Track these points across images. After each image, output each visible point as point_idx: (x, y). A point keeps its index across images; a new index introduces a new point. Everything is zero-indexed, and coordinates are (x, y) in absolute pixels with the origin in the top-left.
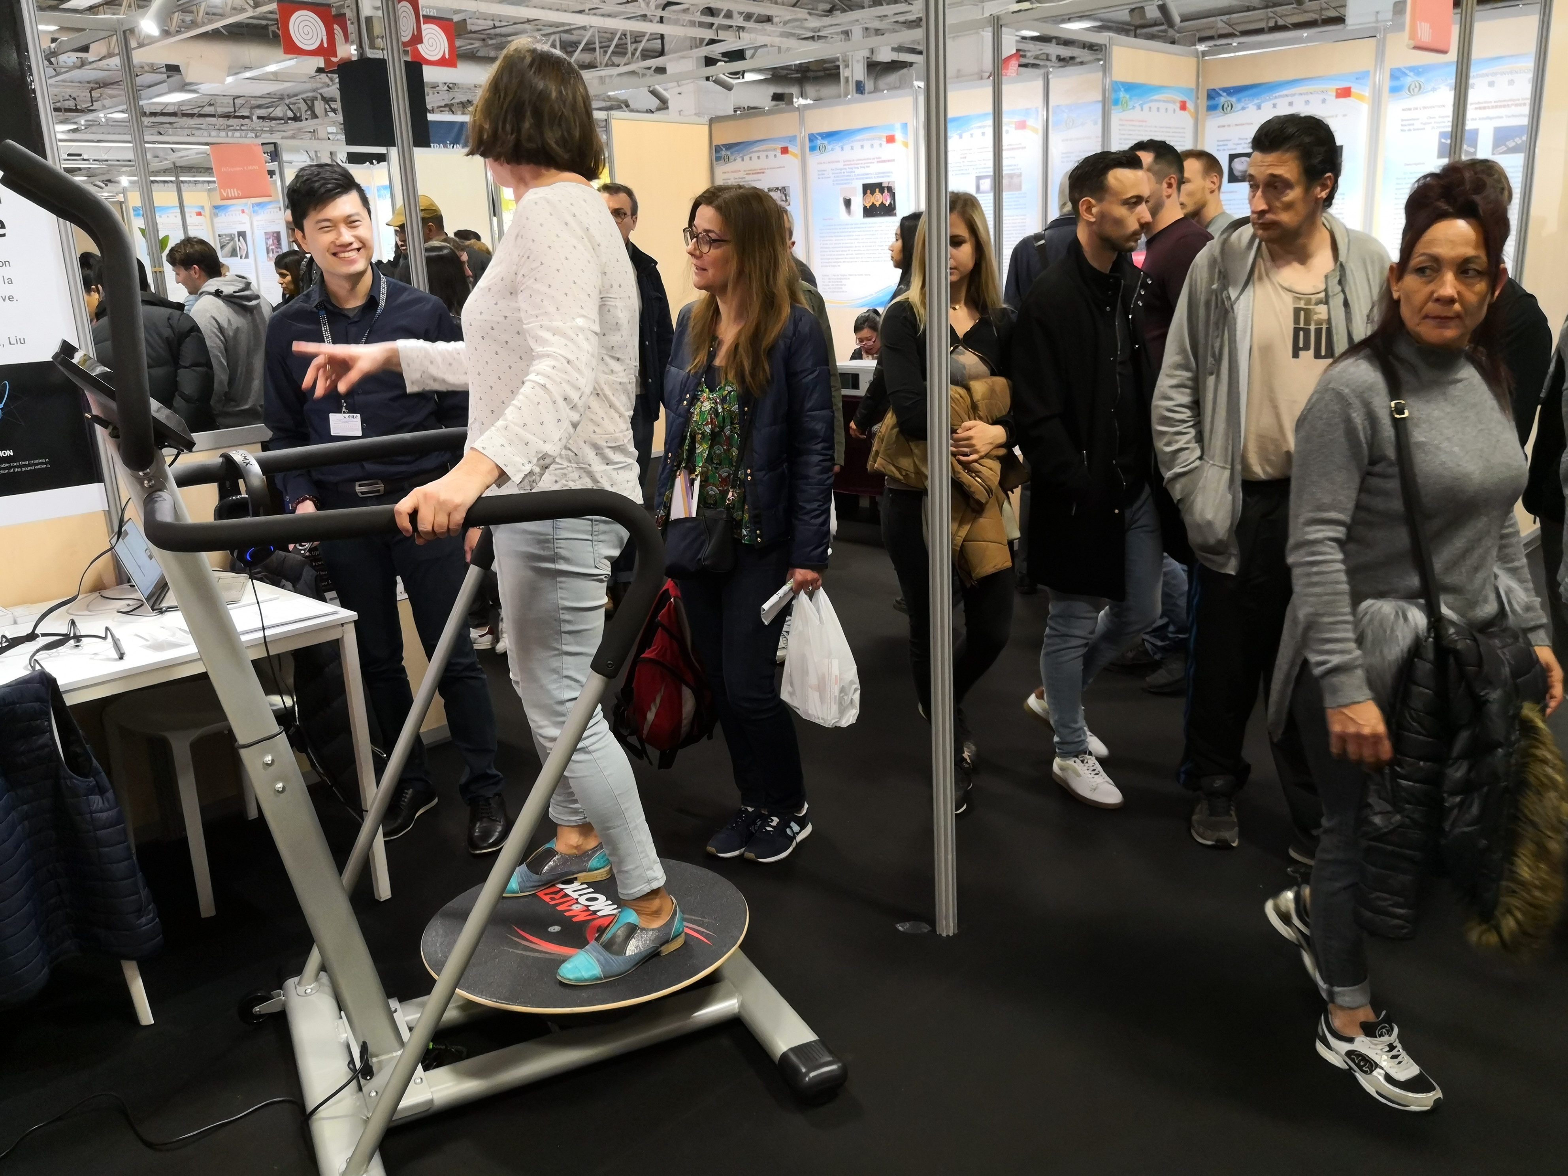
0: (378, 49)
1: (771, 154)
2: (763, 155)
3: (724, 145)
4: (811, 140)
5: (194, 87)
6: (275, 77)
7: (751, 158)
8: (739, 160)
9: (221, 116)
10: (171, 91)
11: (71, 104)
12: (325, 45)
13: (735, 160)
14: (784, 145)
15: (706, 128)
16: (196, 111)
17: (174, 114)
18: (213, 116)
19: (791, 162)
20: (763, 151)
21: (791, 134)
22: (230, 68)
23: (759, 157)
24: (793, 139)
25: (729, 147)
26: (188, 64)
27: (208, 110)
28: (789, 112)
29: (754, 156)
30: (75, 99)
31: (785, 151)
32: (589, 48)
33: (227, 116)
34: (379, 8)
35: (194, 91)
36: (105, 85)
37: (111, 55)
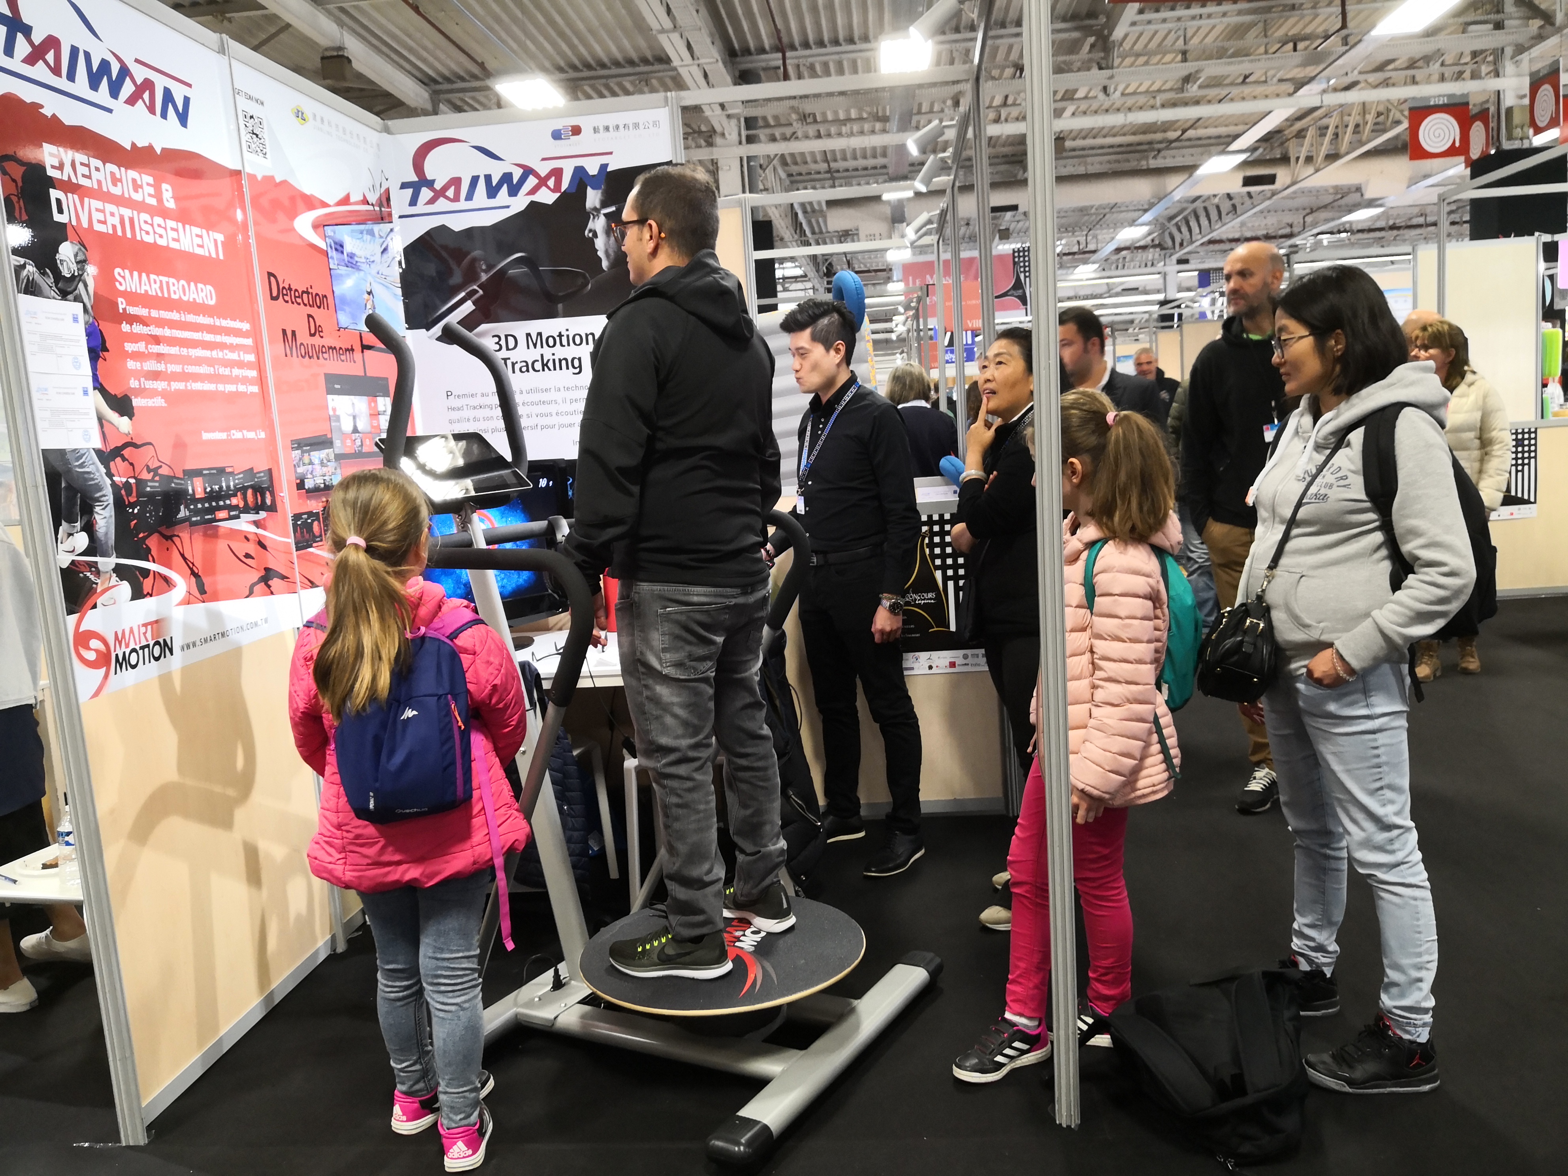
0: (1516, 139)
5: (1379, 202)
9: (1428, 225)
10: (1363, 208)
11: (1287, 231)
16: (1403, 224)
22: (1410, 179)
26: (1367, 182)
27: (1421, 220)
30: (1291, 226)
34: (1524, 96)
35: (1381, 206)
36: (1319, 208)
37: (1294, 183)
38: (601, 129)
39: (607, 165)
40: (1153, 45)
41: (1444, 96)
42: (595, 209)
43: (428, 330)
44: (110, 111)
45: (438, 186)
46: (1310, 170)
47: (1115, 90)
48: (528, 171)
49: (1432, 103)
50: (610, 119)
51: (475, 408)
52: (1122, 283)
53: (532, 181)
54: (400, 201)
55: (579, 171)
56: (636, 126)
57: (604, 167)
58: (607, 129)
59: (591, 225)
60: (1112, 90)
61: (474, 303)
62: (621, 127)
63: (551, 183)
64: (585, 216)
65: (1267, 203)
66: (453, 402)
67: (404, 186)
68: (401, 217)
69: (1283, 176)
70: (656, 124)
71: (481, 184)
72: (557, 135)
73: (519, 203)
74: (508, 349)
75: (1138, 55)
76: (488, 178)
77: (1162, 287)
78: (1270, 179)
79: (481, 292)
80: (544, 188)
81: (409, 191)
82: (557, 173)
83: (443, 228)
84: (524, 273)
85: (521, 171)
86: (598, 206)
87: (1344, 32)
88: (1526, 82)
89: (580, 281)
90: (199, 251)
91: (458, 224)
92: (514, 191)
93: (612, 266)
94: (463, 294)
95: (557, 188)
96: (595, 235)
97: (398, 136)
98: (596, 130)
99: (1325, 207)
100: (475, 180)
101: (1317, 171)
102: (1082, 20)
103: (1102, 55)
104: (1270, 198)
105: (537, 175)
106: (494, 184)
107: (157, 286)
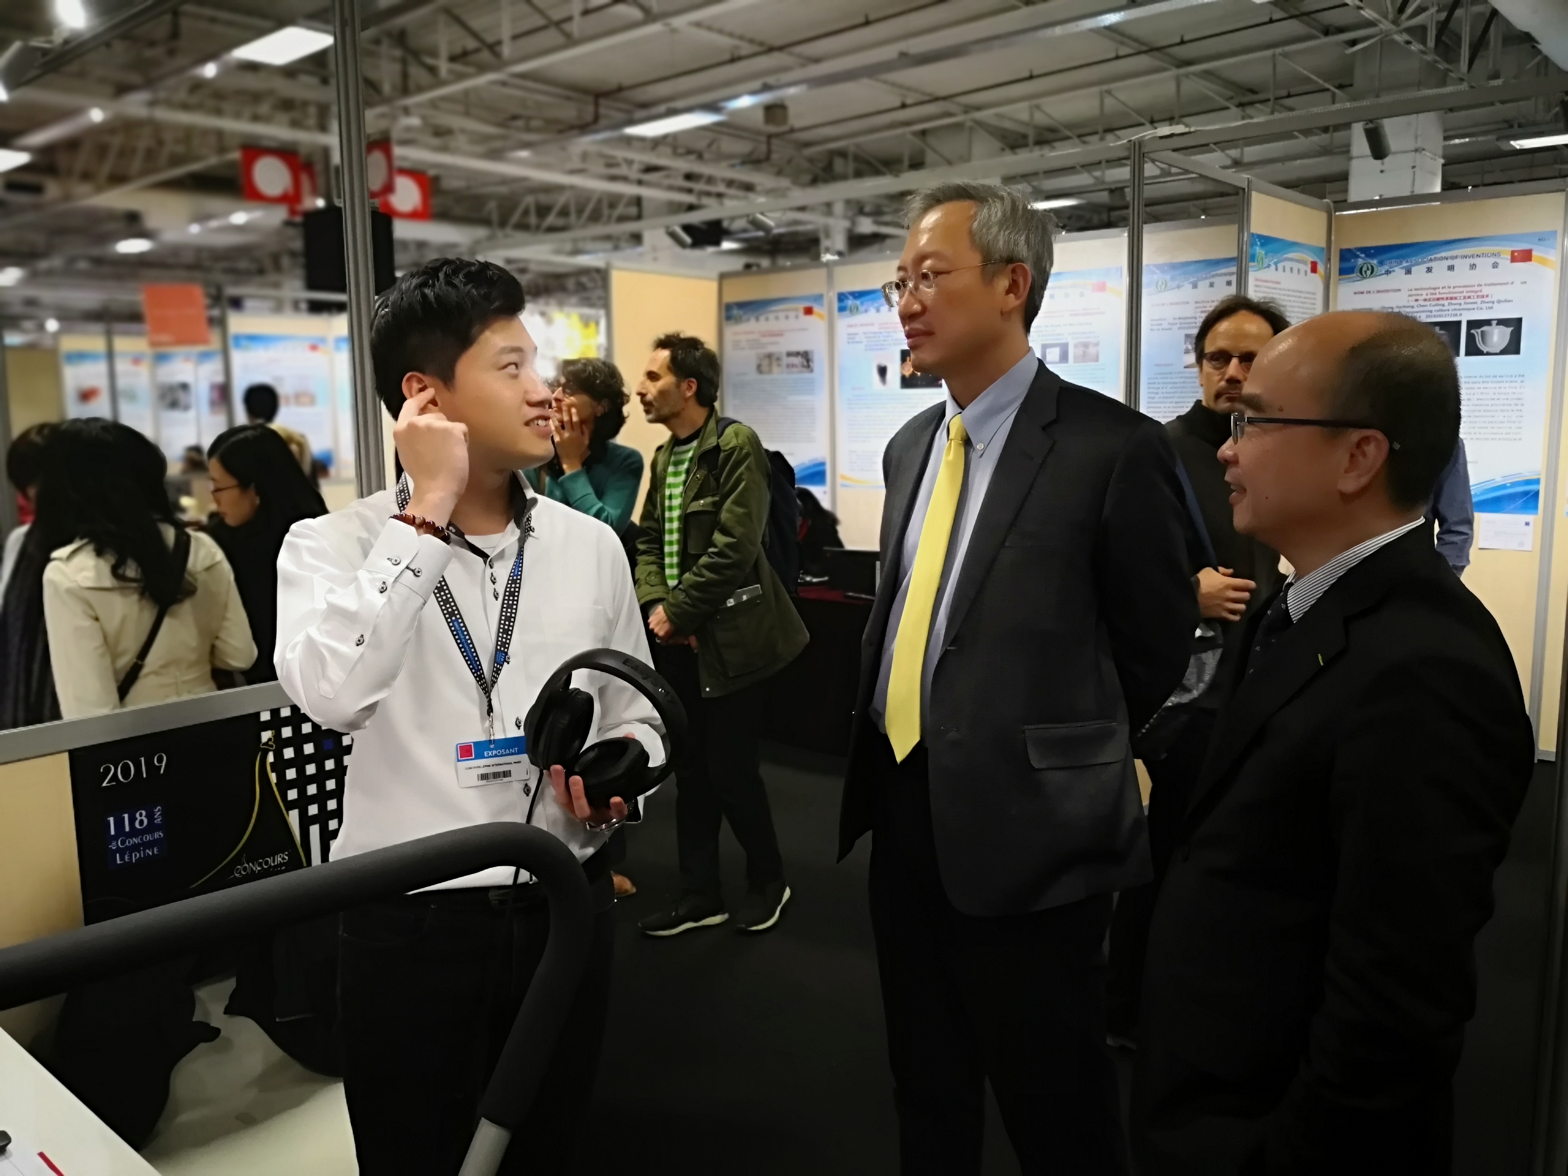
1: (792, 314)
2: (782, 315)
3: (736, 304)
4: (840, 300)
5: (154, 235)
7: (768, 319)
8: (753, 320)
10: (130, 237)
12: (290, 194)
13: (749, 320)
14: (807, 304)
15: (716, 284)
16: (158, 262)
18: (176, 267)
19: (816, 324)
20: (783, 311)
21: (816, 293)
23: (777, 318)
24: (819, 298)
25: (742, 305)
26: (149, 212)
28: (816, 267)
29: (770, 316)
31: (809, 311)
41: (274, 139)
49: (262, 144)
104: (33, 211)
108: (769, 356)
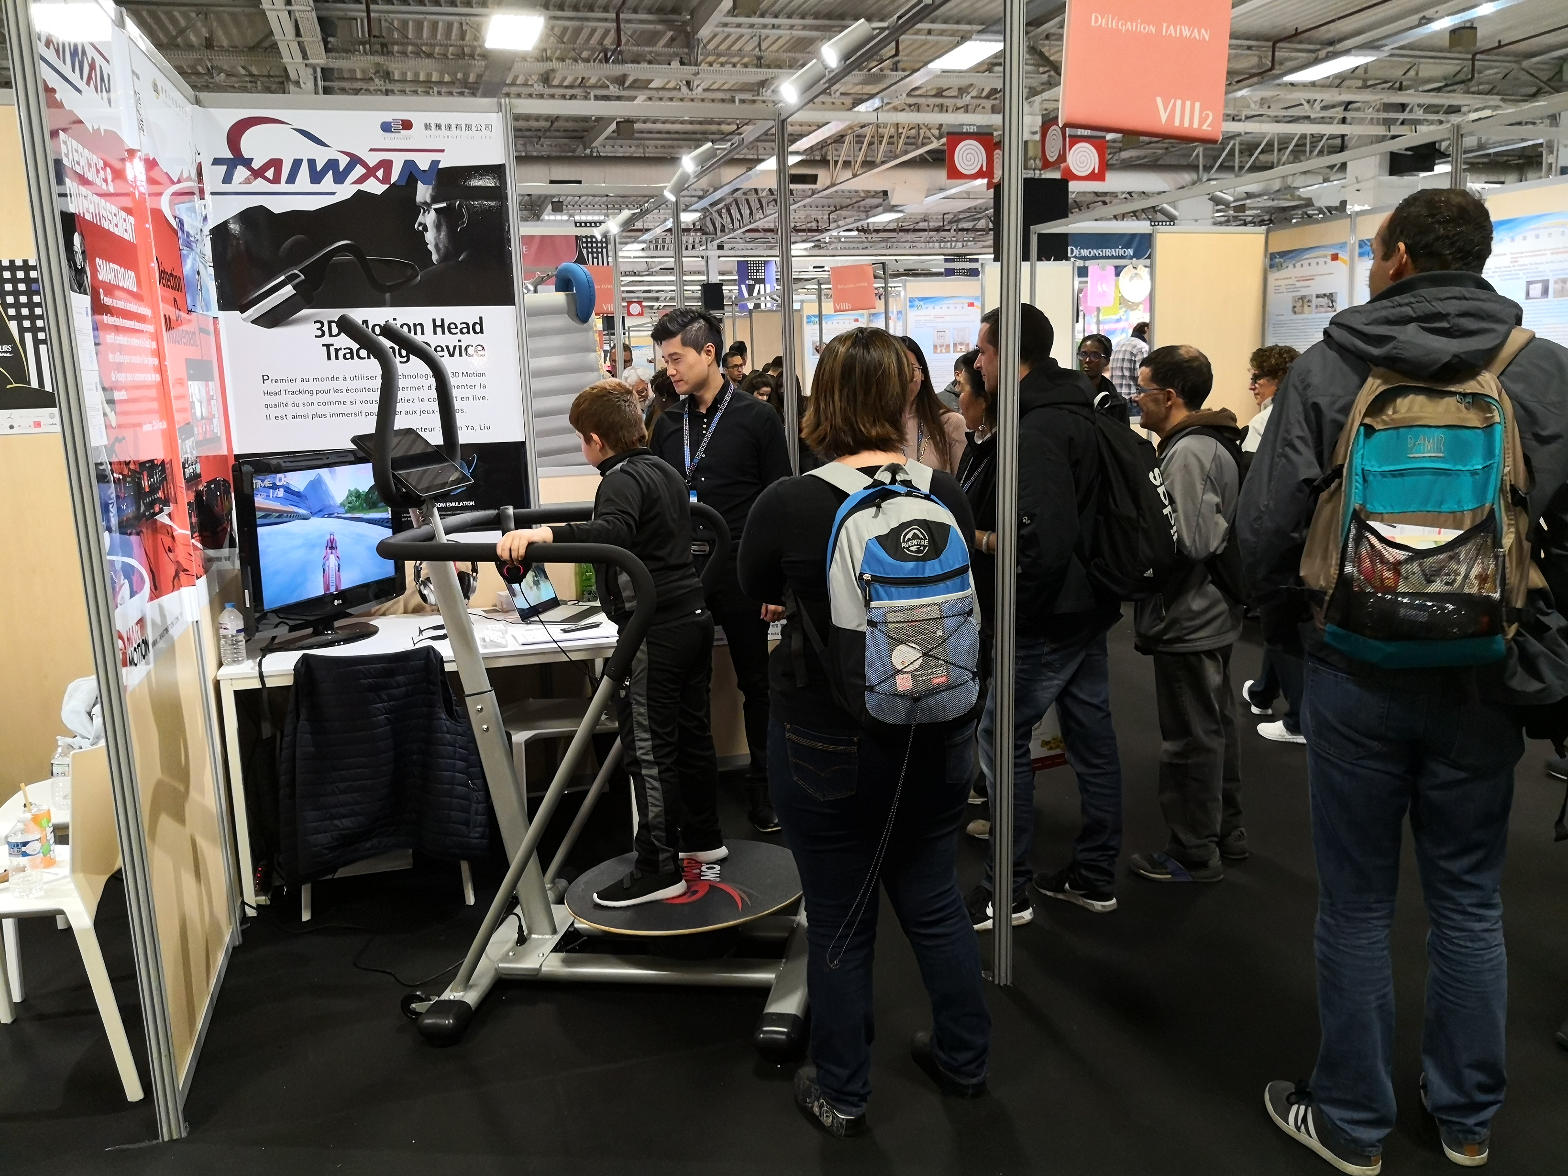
0: (1030, 169)
1: (1321, 261)
2: (1313, 262)
3: (1278, 253)
4: (1360, 246)
5: (900, 209)
6: (968, 195)
7: (1302, 265)
8: (1291, 266)
9: (931, 230)
10: (885, 211)
11: (814, 225)
12: (984, 169)
13: (1287, 267)
14: (1334, 252)
15: (1263, 237)
16: (911, 227)
17: (893, 230)
18: (924, 230)
19: (1340, 267)
20: (1315, 258)
21: (1343, 241)
22: (928, 190)
23: (1309, 264)
24: (1343, 245)
25: (1283, 254)
26: (894, 189)
27: (923, 225)
28: (1342, 218)
29: (1305, 263)
30: (817, 221)
31: (1335, 257)
32: (1269, 148)
33: (937, 230)
34: (1035, 133)
35: (901, 211)
36: (841, 208)
37: (833, 185)
38: (433, 126)
39: (439, 161)
40: (736, 47)
41: (974, 125)
42: (425, 203)
43: (242, 312)
44: (79, 91)
45: (256, 165)
46: (848, 174)
47: (698, 86)
48: (355, 160)
49: (964, 130)
50: (443, 118)
51: (293, 393)
52: (661, 263)
53: (359, 171)
54: (214, 176)
55: (409, 165)
56: (468, 127)
57: (435, 163)
58: (439, 127)
59: (421, 219)
60: (695, 86)
61: (294, 287)
62: (454, 127)
63: (380, 174)
64: (415, 210)
65: (808, 200)
66: (269, 386)
67: (217, 162)
68: (212, 194)
69: (824, 177)
70: (488, 127)
71: (305, 167)
72: (386, 127)
73: (345, 191)
74: (331, 335)
75: (719, 55)
76: (312, 163)
77: (704, 269)
78: (813, 179)
79: (303, 277)
80: (372, 178)
81: (224, 168)
82: (387, 165)
83: (261, 208)
84: (349, 262)
85: (349, 159)
86: (428, 200)
87: (896, 59)
88: (1039, 120)
89: (409, 272)
90: (127, 236)
91: (278, 206)
92: (340, 178)
93: (442, 260)
94: (283, 278)
95: (386, 179)
96: (425, 229)
97: (210, 109)
98: (427, 127)
99: (847, 207)
100: (297, 164)
101: (855, 176)
102: (665, 14)
103: (686, 50)
104: (810, 197)
105: (364, 164)
106: (319, 169)
107: (113, 274)
108: (1302, 298)
